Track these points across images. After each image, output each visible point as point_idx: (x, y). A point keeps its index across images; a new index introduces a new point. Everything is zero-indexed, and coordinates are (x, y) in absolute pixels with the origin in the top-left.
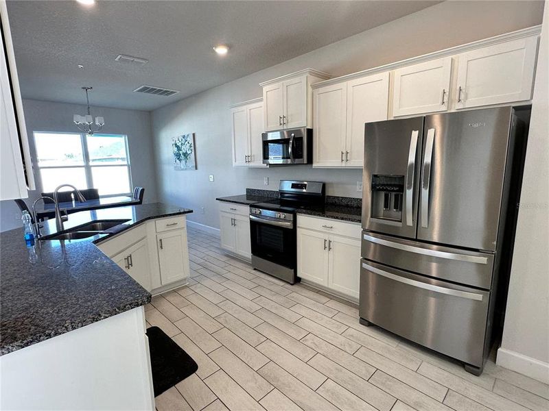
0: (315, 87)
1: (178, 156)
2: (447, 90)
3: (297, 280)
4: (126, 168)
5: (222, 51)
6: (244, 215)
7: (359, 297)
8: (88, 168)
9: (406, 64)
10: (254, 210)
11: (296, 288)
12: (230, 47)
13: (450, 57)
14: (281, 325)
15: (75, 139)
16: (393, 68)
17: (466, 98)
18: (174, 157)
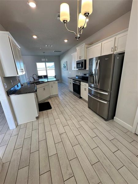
0: (87, 48)
1: (64, 67)
2: (113, 47)
3: (81, 98)
4: (54, 70)
5: (66, 41)
6: (72, 82)
7: (88, 100)
8: (46, 70)
9: (106, 40)
10: (74, 81)
11: (80, 99)
12: (68, 40)
13: (114, 37)
14: (71, 105)
15: (44, 64)
16: (102, 41)
17: (117, 49)
18: (63, 67)
